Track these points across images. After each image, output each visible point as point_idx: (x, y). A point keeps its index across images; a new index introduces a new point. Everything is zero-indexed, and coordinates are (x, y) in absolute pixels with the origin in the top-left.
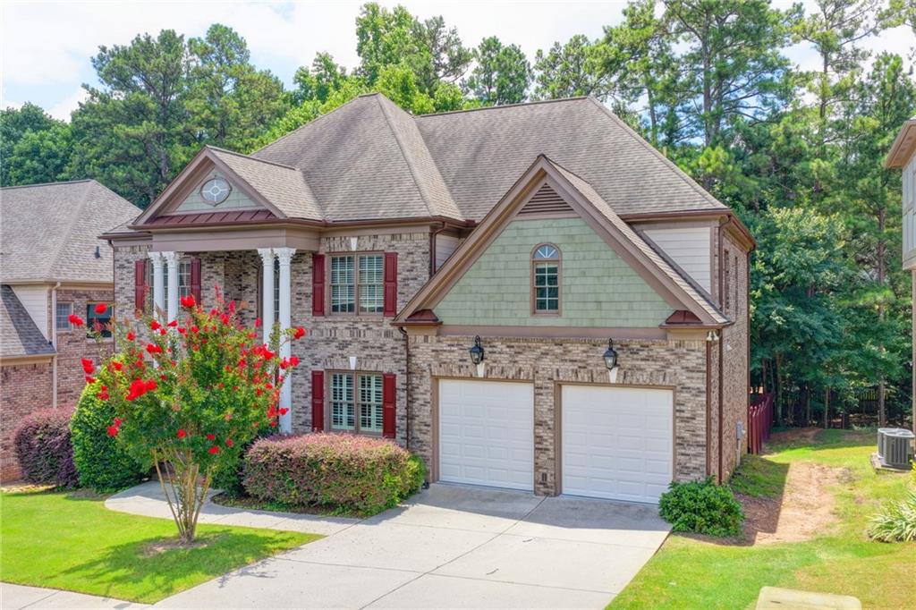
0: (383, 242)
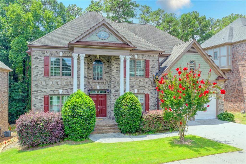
0: (145, 57)
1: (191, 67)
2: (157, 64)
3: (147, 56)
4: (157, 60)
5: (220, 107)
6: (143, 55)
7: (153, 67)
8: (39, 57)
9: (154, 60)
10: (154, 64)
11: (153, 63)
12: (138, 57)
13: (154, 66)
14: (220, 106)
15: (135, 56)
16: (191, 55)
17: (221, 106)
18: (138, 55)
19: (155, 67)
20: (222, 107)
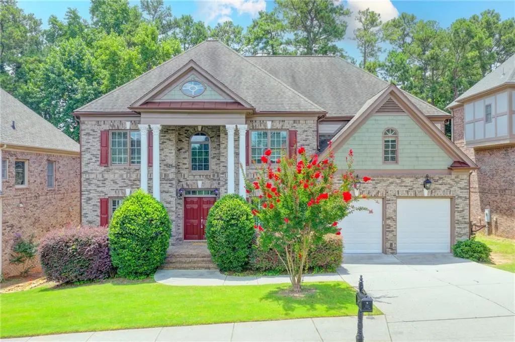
1: (388, 141)
2: (313, 137)
3: (292, 122)
4: (313, 131)
5: (458, 228)
6: (283, 121)
7: (305, 144)
8: (92, 133)
9: (306, 131)
10: (306, 137)
11: (304, 136)
12: (272, 125)
13: (308, 142)
14: (459, 226)
15: (266, 123)
16: (387, 118)
17: (461, 226)
18: (272, 121)
19: (309, 145)
20: (464, 228)
